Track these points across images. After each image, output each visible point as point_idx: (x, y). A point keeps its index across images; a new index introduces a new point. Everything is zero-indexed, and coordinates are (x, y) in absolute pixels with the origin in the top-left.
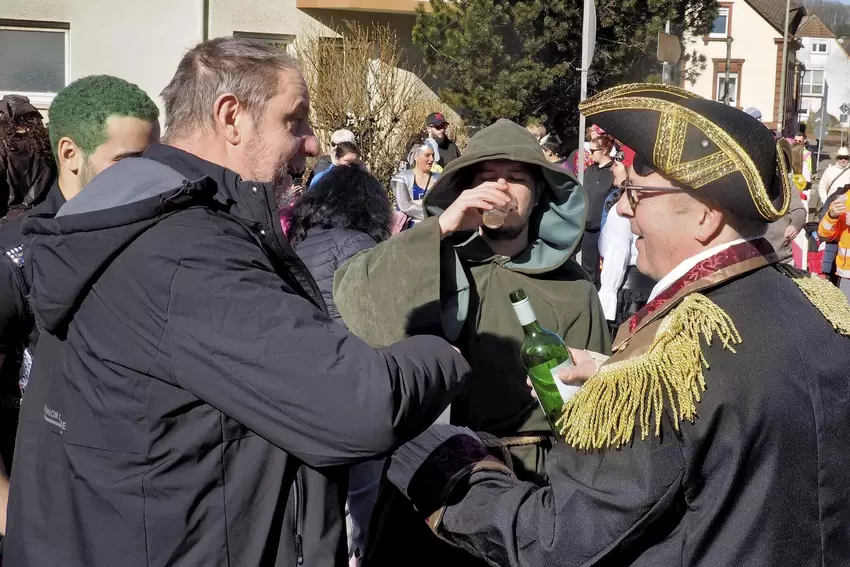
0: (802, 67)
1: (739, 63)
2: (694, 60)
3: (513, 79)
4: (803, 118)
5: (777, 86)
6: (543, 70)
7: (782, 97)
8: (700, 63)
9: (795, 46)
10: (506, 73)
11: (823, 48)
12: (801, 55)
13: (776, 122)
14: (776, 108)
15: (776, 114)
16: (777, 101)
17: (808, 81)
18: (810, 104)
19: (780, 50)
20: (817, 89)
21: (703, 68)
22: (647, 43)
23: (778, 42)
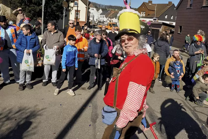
0: (90, 12)
1: (80, 11)
2: (71, 8)
3: (30, 9)
4: (90, 21)
5: (86, 15)
6: (37, 7)
7: (87, 17)
8: (72, 8)
9: (89, 8)
10: (28, 7)
11: (93, 9)
12: (90, 10)
13: (86, 21)
14: (86, 19)
15: (86, 20)
16: (86, 18)
17: (91, 15)
18: (91, 19)
19: (86, 9)
20: (92, 16)
21: (72, 9)
22: (61, 3)
23: (86, 7)
